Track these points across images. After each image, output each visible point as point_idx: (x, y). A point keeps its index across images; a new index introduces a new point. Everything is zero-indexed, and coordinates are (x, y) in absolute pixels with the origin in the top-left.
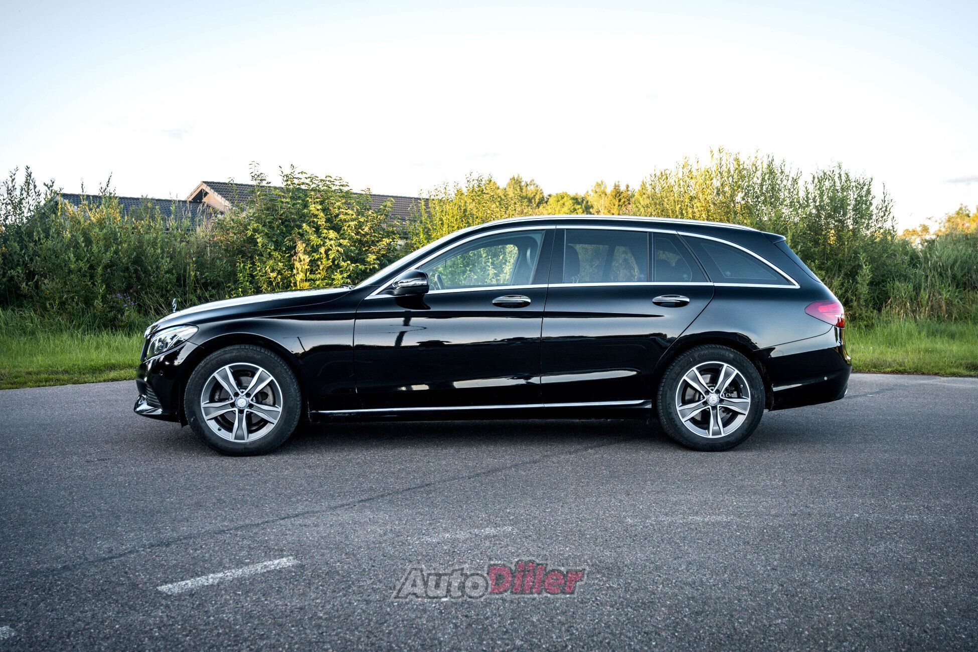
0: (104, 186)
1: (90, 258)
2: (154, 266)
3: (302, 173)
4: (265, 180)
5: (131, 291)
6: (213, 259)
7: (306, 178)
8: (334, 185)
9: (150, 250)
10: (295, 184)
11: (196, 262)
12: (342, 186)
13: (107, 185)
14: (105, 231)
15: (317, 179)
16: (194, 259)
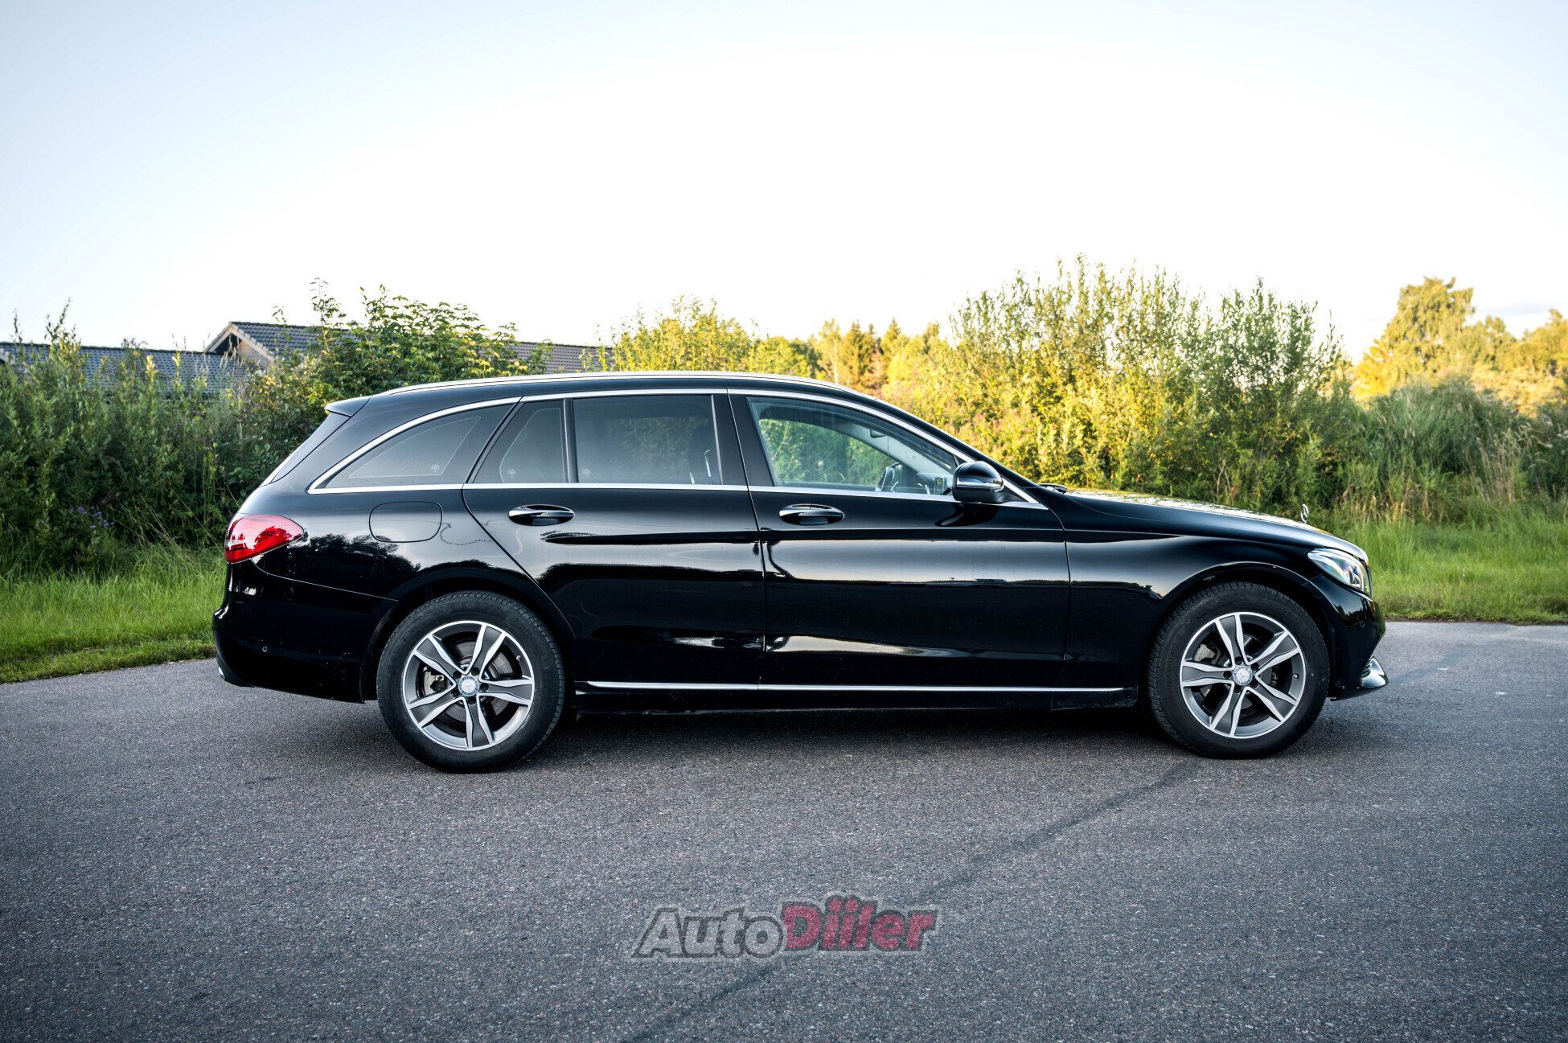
0: (55, 322)
1: (29, 446)
2: (144, 458)
3: (399, 298)
4: (337, 310)
5: (104, 501)
6: (249, 444)
7: (407, 307)
8: (454, 318)
9: (136, 431)
10: (387, 316)
11: (219, 450)
12: (468, 319)
13: (61, 321)
14: (54, 400)
15: (425, 308)
16: (215, 445)
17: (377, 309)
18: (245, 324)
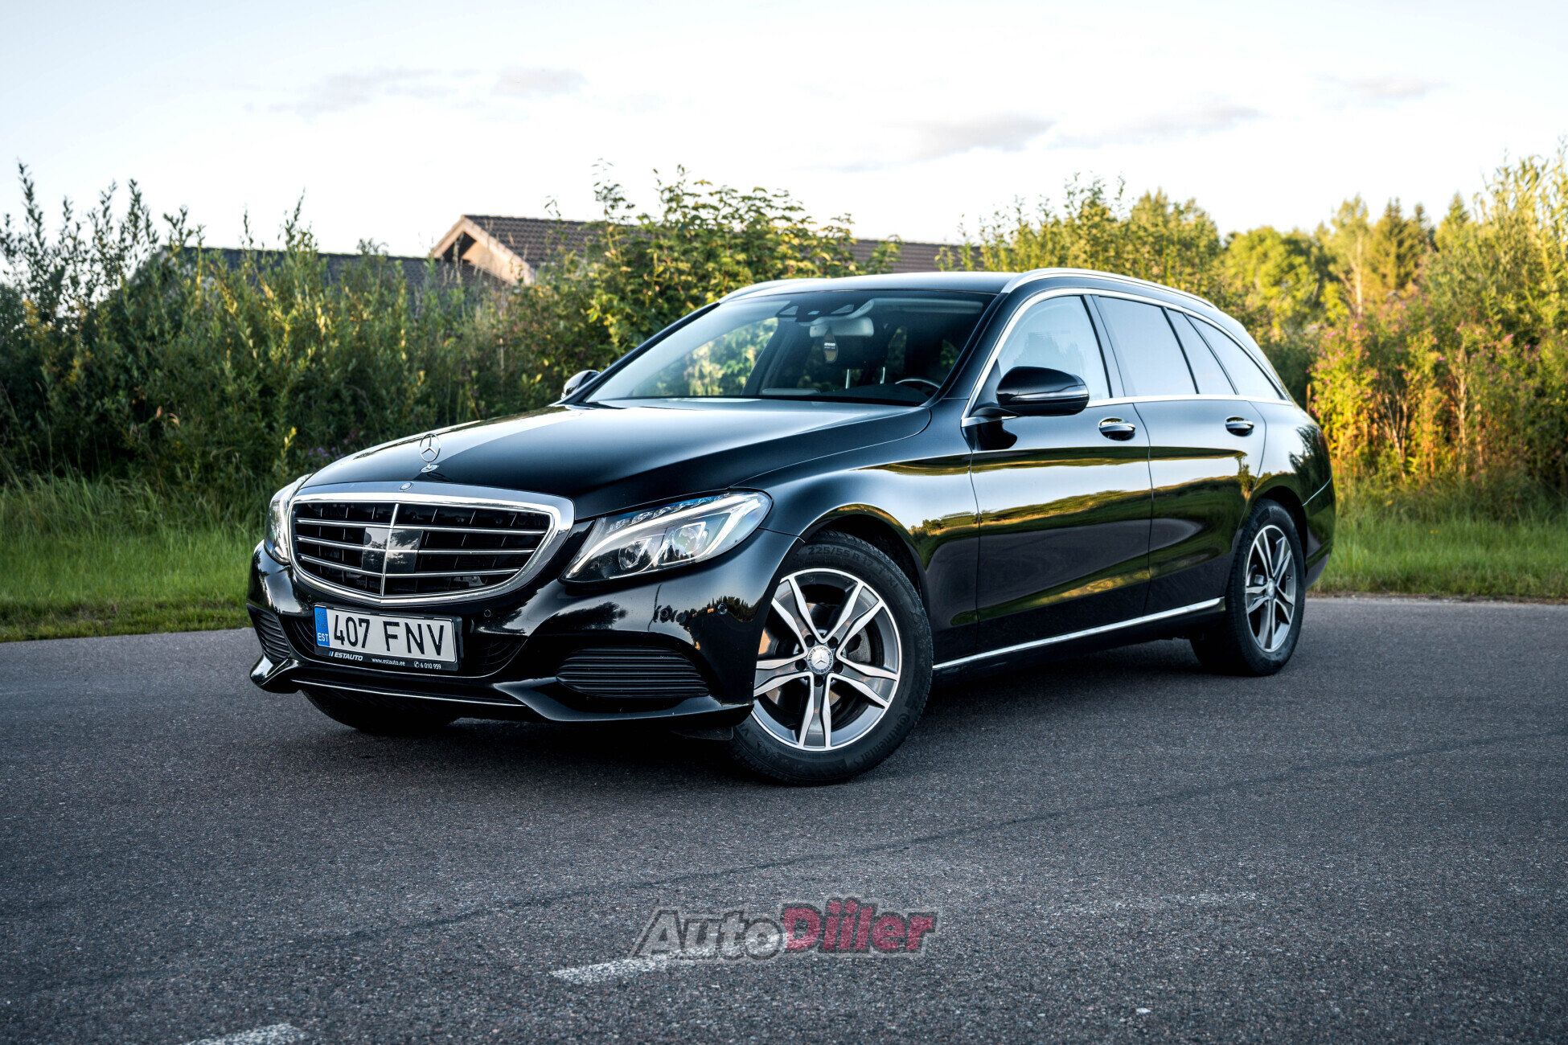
0: (291, 218)
1: (264, 370)
2: (393, 389)
3: (702, 183)
4: (622, 199)
5: (346, 441)
6: (512, 374)
7: (711, 194)
8: (772, 207)
9: (383, 354)
10: (686, 207)
11: (478, 380)
12: (791, 209)
13: (296, 217)
14: (294, 312)
15: (734, 194)
16: (474, 373)
17: (674, 198)
18: (482, 218)
